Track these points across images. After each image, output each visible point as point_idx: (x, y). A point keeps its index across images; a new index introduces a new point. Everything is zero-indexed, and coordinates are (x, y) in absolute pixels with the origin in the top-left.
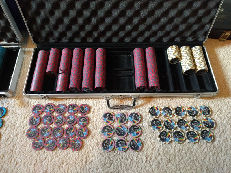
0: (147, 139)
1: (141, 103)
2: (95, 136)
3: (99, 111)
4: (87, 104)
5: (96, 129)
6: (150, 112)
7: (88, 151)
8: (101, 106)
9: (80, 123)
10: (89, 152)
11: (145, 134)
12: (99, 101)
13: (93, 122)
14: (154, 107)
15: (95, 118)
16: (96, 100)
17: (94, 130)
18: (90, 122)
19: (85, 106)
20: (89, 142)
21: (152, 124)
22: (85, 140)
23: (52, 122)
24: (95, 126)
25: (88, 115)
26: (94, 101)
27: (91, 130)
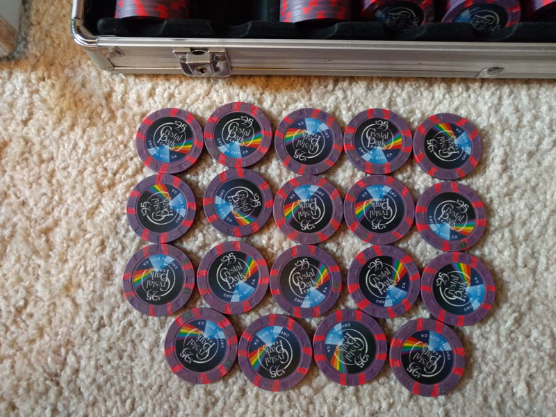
2: (530, 308)
3: (538, 156)
4: (463, 113)
5: (534, 271)
7: (503, 401)
8: (547, 132)
9: (434, 227)
10: (510, 404)
12: (530, 98)
13: (510, 224)
15: (522, 204)
16: (511, 93)
17: (522, 271)
18: (495, 222)
19: (452, 127)
20: (499, 343)
22: (474, 332)
23: (263, 216)
24: (522, 248)
25: (478, 183)
26: (500, 98)
27: (502, 271)
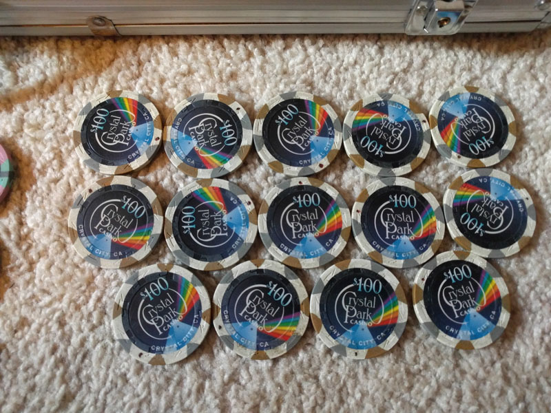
0: (34, 326)
1: (43, 73)
6: (87, 138)
11: (23, 294)
14: (121, 100)
21: (82, 218)
